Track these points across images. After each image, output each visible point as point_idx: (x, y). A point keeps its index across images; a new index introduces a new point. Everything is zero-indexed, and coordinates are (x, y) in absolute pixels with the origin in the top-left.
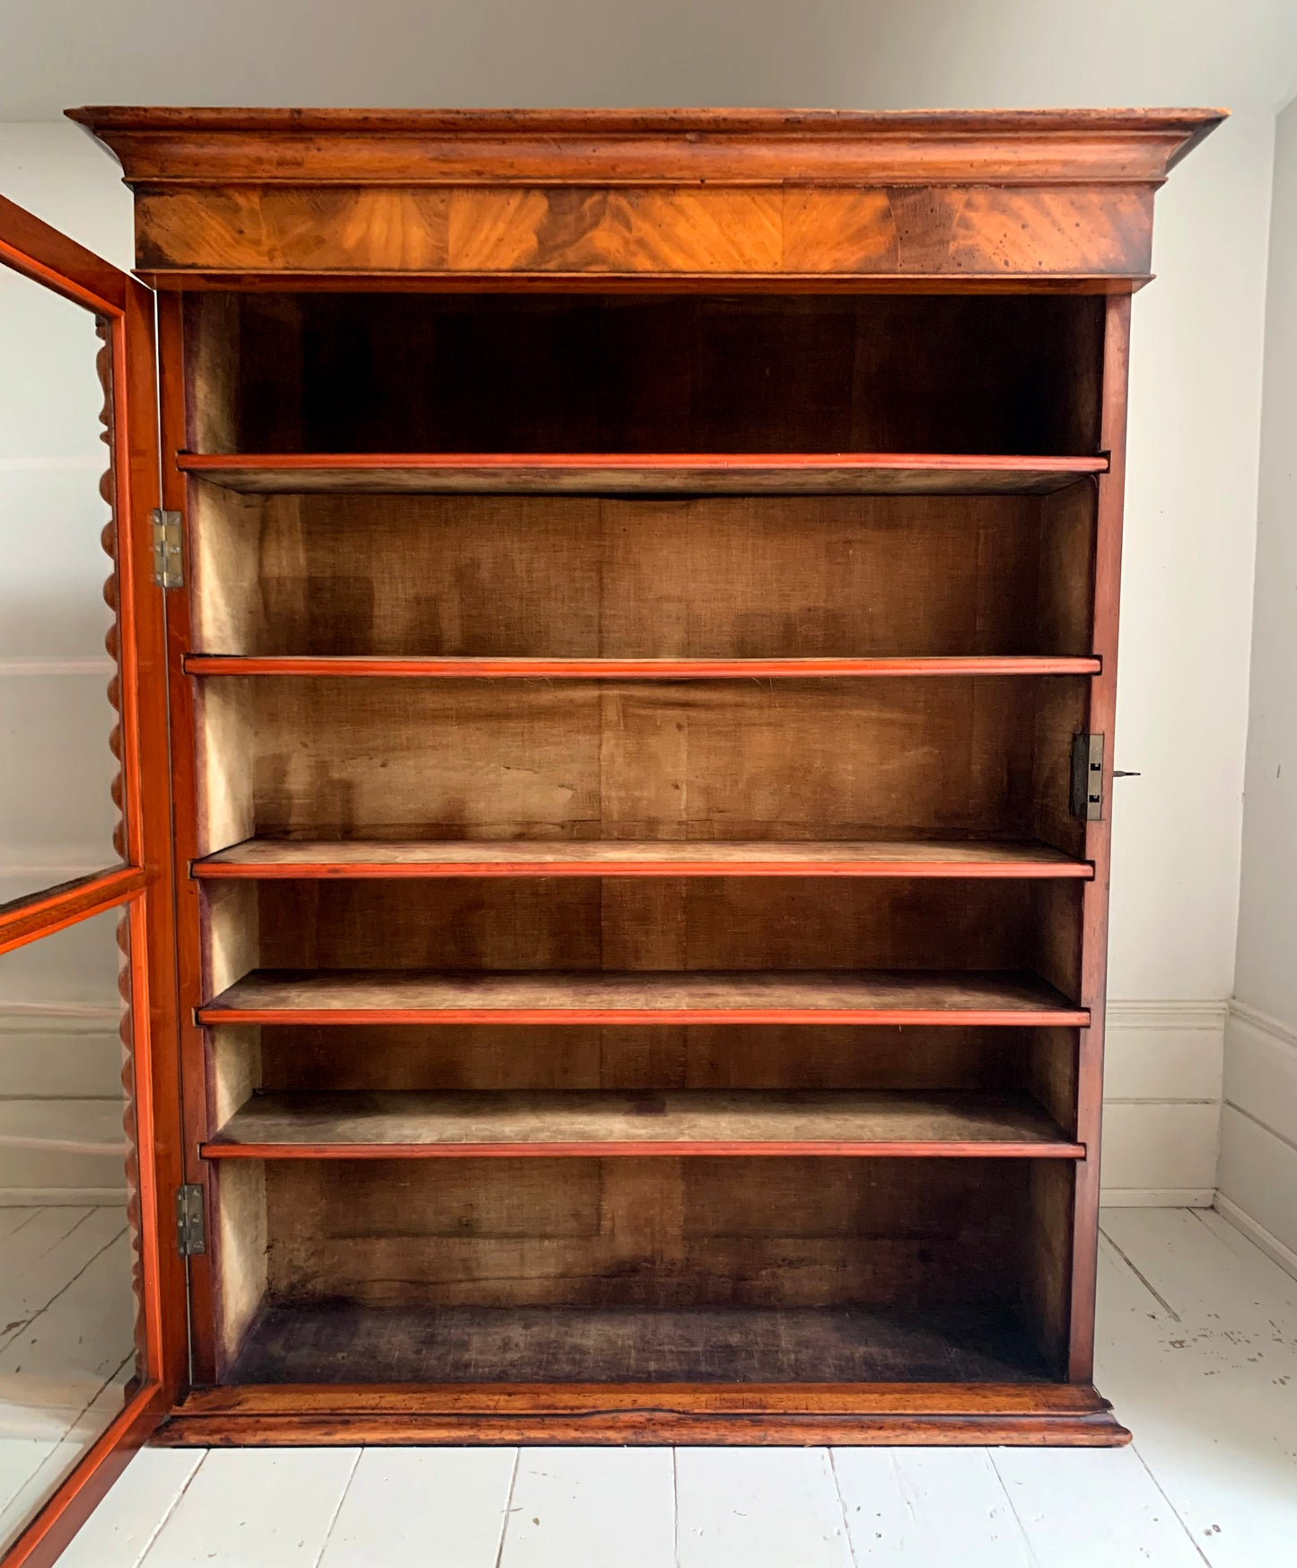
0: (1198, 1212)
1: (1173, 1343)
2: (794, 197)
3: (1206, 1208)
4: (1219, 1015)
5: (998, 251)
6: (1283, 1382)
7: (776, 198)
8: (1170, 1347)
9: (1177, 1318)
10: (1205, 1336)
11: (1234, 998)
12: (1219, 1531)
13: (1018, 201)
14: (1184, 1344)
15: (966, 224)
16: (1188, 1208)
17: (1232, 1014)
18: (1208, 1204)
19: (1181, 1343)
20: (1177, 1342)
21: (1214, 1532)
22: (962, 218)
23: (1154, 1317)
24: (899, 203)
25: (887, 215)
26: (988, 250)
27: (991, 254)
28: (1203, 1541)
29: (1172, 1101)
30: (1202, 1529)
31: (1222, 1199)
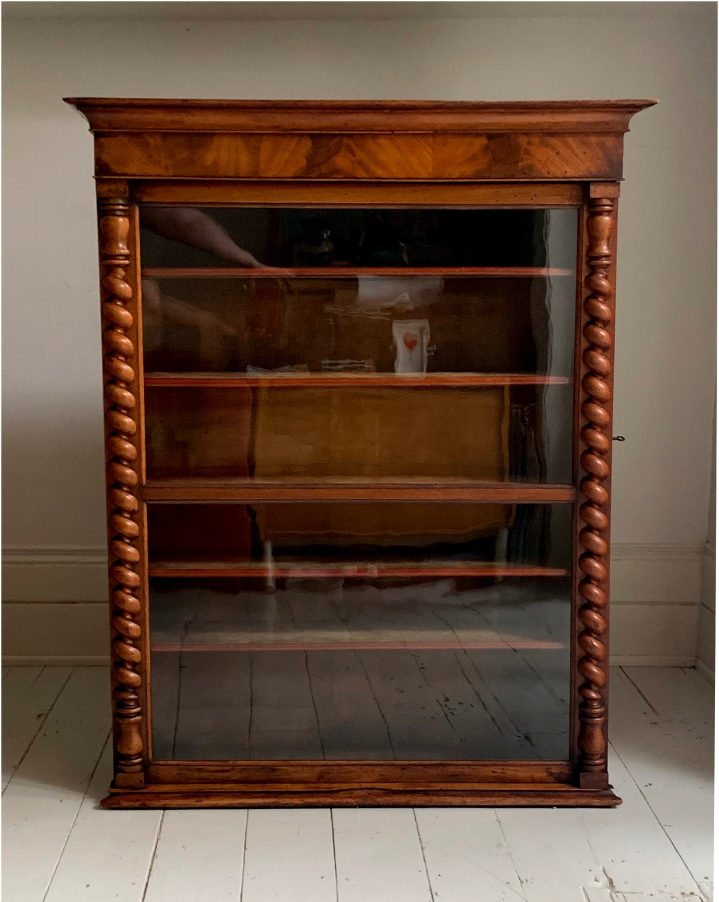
0: (686, 670)
1: (651, 724)
2: (439, 139)
4: (699, 552)
5: (544, 166)
6: (701, 738)
7: (431, 140)
9: (657, 713)
13: (553, 141)
15: (527, 152)
16: (680, 667)
18: (693, 664)
19: (656, 723)
20: (654, 723)
22: (526, 149)
23: (645, 713)
24: (493, 141)
25: (487, 148)
26: (539, 166)
27: (540, 168)
28: (643, 788)
29: (670, 603)
30: (644, 785)
31: (700, 662)
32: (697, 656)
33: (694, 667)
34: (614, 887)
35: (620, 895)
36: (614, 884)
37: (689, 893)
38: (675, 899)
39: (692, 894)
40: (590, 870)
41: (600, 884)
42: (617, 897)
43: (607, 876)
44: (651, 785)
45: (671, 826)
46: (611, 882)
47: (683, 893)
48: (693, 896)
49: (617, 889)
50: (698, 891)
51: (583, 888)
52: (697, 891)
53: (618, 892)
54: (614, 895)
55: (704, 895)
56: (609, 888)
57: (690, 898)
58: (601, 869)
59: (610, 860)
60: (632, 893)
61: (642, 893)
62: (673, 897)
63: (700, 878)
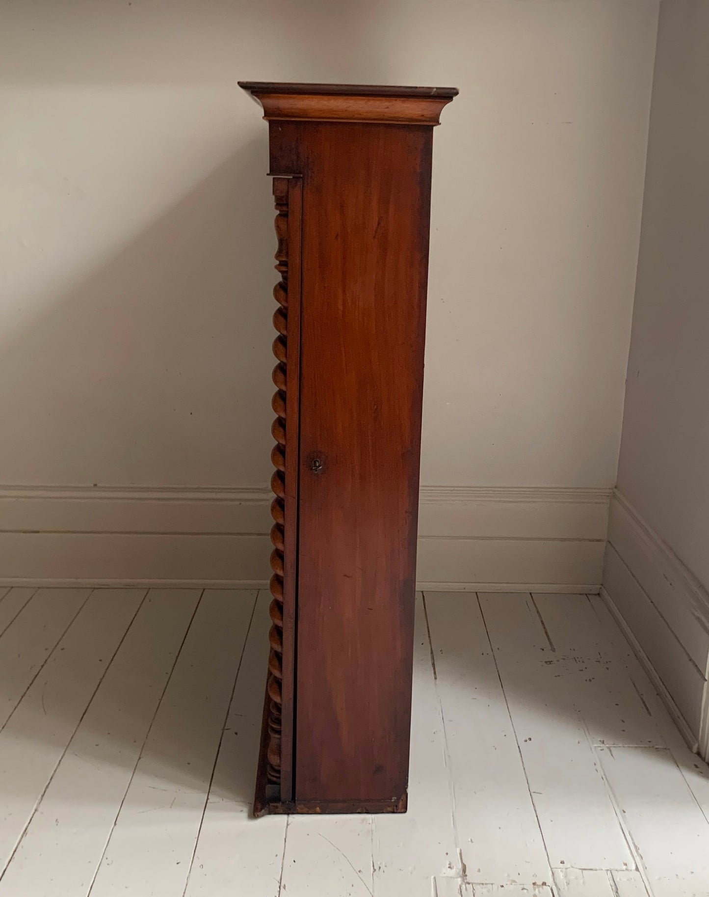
0: (590, 597)
1: (546, 662)
3: (595, 595)
4: (608, 496)
6: (590, 680)
8: (545, 664)
9: (553, 650)
10: (564, 659)
11: (616, 487)
12: (531, 740)
14: (552, 663)
16: (586, 594)
17: (614, 496)
18: (597, 592)
19: (550, 662)
20: (549, 661)
21: (528, 741)
23: (543, 650)
28: (522, 743)
29: (580, 540)
30: (524, 739)
31: (604, 590)
32: (602, 585)
33: (599, 594)
34: (466, 876)
35: (471, 885)
36: (467, 873)
37: (541, 883)
38: (525, 891)
39: (544, 884)
40: (447, 854)
41: (452, 872)
42: (466, 889)
43: (462, 861)
44: (530, 739)
45: (540, 793)
46: (464, 871)
47: (534, 884)
48: (544, 887)
49: (469, 879)
50: (551, 879)
51: (435, 878)
52: (550, 882)
53: (469, 884)
54: (463, 887)
55: (556, 885)
56: (461, 877)
57: (541, 889)
58: (458, 852)
59: (469, 840)
60: (483, 884)
61: (492, 884)
62: (523, 889)
63: (556, 863)
